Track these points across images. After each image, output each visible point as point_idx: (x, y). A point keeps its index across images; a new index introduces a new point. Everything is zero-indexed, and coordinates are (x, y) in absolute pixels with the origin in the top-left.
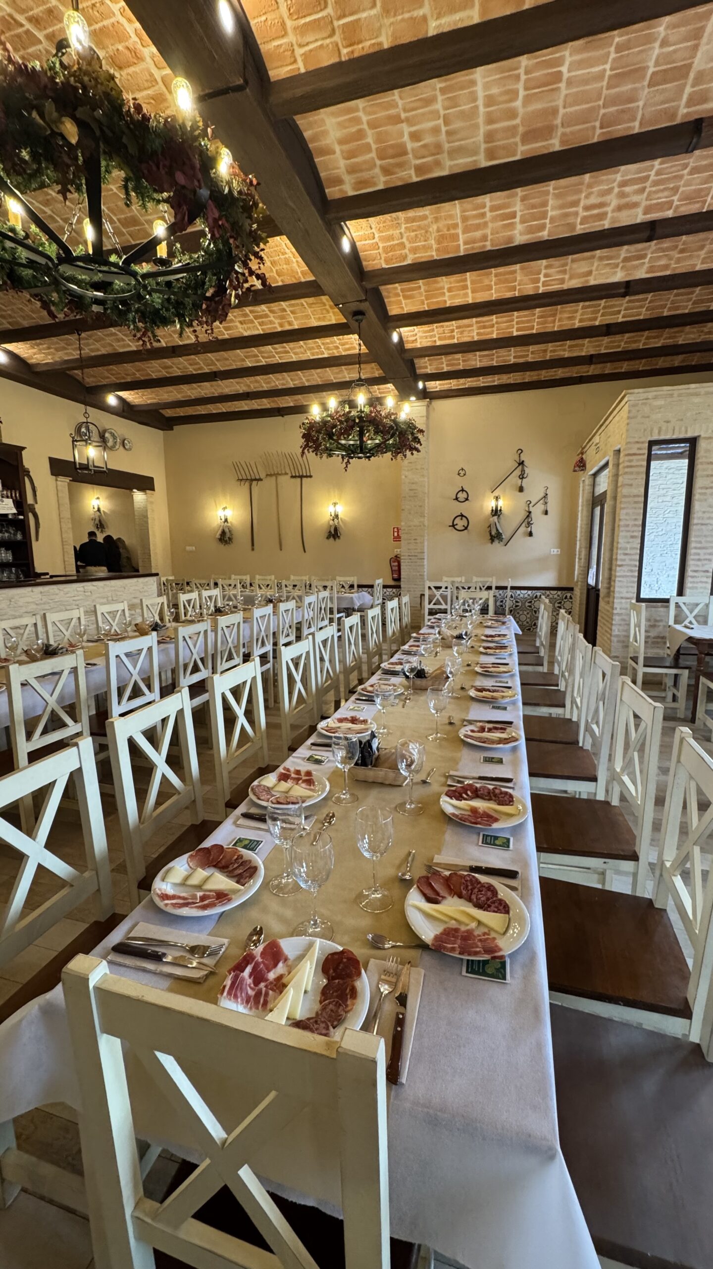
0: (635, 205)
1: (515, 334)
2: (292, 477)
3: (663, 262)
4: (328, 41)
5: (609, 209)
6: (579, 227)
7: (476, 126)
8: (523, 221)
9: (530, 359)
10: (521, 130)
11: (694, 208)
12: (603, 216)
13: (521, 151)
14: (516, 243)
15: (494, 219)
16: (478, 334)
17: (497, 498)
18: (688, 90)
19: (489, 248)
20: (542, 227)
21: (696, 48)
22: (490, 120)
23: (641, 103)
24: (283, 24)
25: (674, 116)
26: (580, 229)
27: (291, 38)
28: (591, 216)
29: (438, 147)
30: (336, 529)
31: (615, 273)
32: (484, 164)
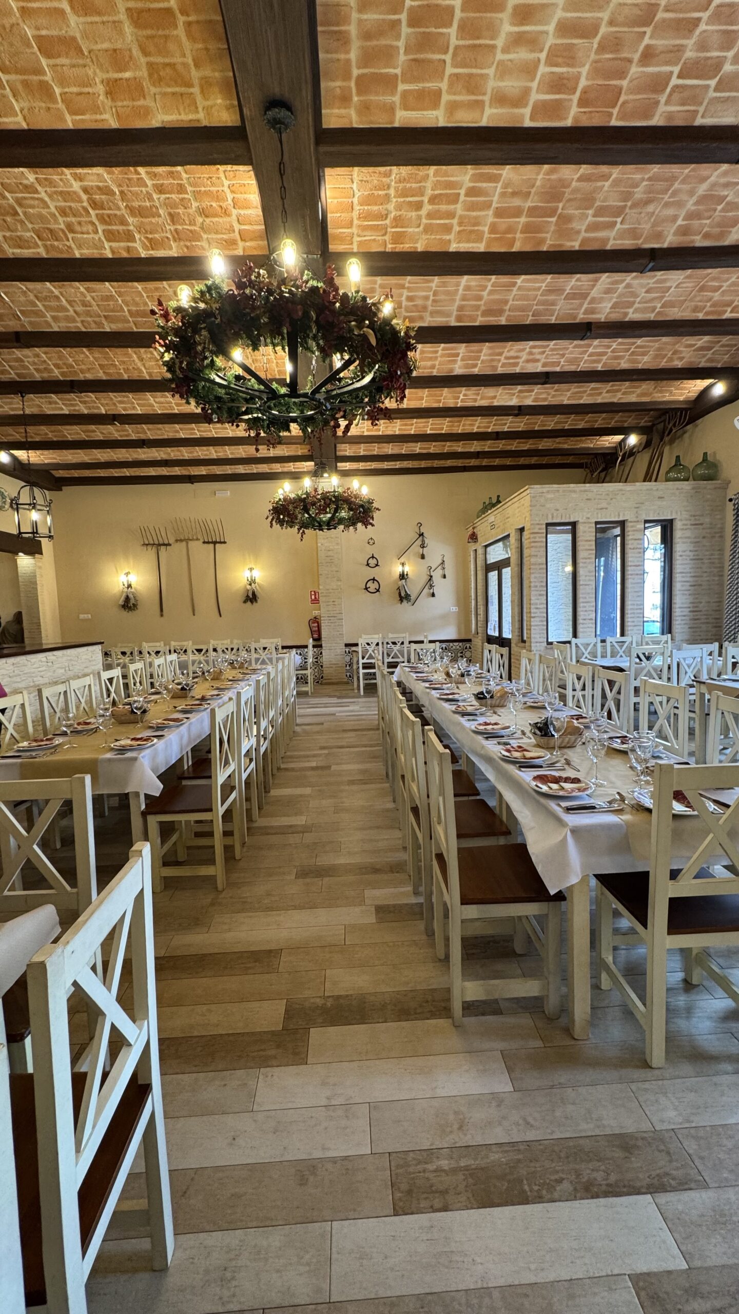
0: (538, 361)
1: (429, 432)
2: (204, 542)
3: (544, 396)
4: (380, 238)
5: (521, 361)
6: (499, 369)
7: (454, 300)
8: (462, 360)
9: (431, 451)
10: (483, 308)
11: (573, 368)
12: (516, 364)
13: (479, 321)
14: (455, 373)
15: (443, 356)
16: (399, 430)
17: (403, 564)
18: (585, 306)
19: (435, 374)
20: (475, 366)
21: (594, 286)
22: (463, 299)
23: (558, 307)
24: (352, 222)
25: (575, 318)
26: (500, 370)
27: (354, 230)
28: (509, 363)
29: (425, 308)
30: (254, 593)
31: (511, 399)
32: (453, 323)
